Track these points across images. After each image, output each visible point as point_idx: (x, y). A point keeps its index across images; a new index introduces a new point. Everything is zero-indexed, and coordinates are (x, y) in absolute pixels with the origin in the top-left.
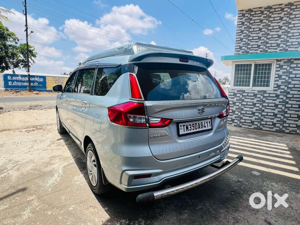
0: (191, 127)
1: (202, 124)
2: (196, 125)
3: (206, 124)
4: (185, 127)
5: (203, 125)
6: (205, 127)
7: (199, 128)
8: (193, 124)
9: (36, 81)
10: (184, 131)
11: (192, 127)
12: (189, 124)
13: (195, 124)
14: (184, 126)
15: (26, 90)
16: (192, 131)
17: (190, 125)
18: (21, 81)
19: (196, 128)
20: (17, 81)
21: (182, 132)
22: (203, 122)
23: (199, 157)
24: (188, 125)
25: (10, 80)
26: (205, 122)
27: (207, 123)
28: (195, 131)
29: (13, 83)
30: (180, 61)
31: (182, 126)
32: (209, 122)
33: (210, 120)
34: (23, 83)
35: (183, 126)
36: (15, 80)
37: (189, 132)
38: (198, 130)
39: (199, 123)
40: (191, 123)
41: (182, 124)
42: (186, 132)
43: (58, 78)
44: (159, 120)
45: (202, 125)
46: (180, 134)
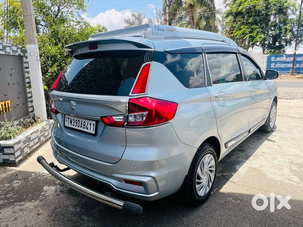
0: (74, 123)
1: (84, 123)
3: (89, 126)
4: (70, 120)
5: (86, 126)
6: (87, 128)
7: (81, 126)
8: (76, 120)
10: (69, 124)
11: (75, 123)
13: (79, 121)
14: (69, 118)
15: (288, 73)
16: (74, 127)
17: (74, 120)
18: (285, 62)
19: (79, 126)
20: (280, 62)
24: (72, 119)
25: (273, 62)
26: (88, 123)
27: (90, 124)
28: (77, 128)
29: (276, 65)
30: (90, 49)
31: (67, 118)
32: (94, 125)
33: (95, 123)
34: (287, 64)
36: (278, 61)
37: (72, 126)
38: (80, 128)
39: (82, 121)
45: (84, 125)
46: (65, 125)
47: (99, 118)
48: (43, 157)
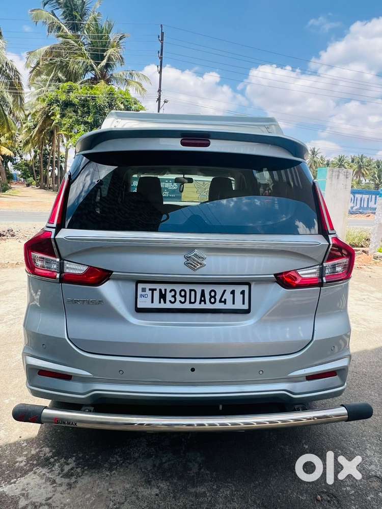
0: (174, 296)
1: (213, 294)
2: (193, 293)
3: (228, 296)
4: (156, 294)
5: (218, 298)
6: (225, 302)
7: (201, 301)
8: (183, 290)
9: (167, 188)
10: (152, 302)
11: (178, 296)
12: (169, 287)
13: (191, 291)
14: (153, 290)
16: (177, 305)
17: (173, 290)
19: (193, 300)
21: (143, 303)
22: (219, 290)
23: (193, 370)
24: (165, 290)
26: (225, 291)
27: (233, 292)
28: (187, 306)
30: (183, 144)
31: (147, 290)
32: (242, 293)
33: (246, 288)
35: (150, 290)
37: (168, 305)
38: (197, 306)
39: (203, 291)
40: (178, 288)
41: (148, 286)
42: (156, 305)
43: (202, 183)
44: (85, 268)
45: (214, 297)
46: (138, 307)
47: (273, 276)
48: (43, 406)
